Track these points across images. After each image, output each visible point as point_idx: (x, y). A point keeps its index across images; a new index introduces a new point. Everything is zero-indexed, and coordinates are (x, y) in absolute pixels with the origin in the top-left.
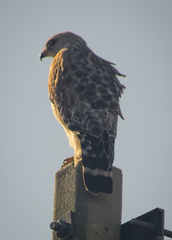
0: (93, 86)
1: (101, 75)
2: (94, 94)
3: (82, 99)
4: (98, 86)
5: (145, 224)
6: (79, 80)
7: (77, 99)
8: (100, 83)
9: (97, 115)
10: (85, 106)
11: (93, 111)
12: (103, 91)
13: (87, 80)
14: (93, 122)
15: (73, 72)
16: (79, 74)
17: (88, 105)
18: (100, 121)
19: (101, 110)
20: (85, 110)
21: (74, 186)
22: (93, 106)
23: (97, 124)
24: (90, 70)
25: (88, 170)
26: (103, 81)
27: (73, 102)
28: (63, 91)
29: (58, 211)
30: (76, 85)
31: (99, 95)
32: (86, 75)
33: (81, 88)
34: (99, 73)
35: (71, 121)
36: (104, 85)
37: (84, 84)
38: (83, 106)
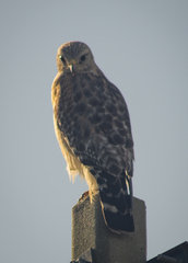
0: (109, 118)
1: (117, 105)
2: (111, 127)
4: (115, 118)
6: (94, 109)
7: (93, 131)
8: (116, 115)
9: (115, 152)
10: (102, 140)
11: (110, 146)
12: (120, 125)
13: (103, 111)
14: (110, 159)
15: (88, 99)
16: (94, 103)
17: (105, 139)
18: (119, 159)
19: (118, 146)
20: (102, 145)
21: (93, 221)
22: (110, 141)
23: (116, 161)
24: (106, 98)
25: (108, 206)
26: (119, 112)
30: (91, 115)
31: (116, 128)
32: (102, 104)
33: (96, 119)
34: (114, 102)
36: (120, 117)
37: (100, 114)
38: (99, 140)
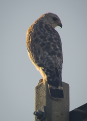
0: (49, 43)
1: (53, 37)
2: (50, 47)
3: (44, 50)
4: (52, 43)
5: (82, 111)
6: (42, 40)
7: (41, 50)
8: (53, 42)
9: (52, 59)
10: (46, 54)
11: (49, 56)
12: (54, 46)
13: (46, 40)
14: (50, 63)
15: (39, 36)
16: (42, 37)
17: (47, 53)
18: (53, 62)
19: (53, 56)
20: (46, 56)
21: (45, 93)
22: (50, 54)
23: (52, 63)
24: (47, 34)
25: (51, 86)
26: (54, 41)
27: (39, 52)
28: (34, 46)
29: (37, 106)
30: (40, 43)
31: (52, 48)
32: (45, 37)
33: (43, 45)
34: (51, 36)
35: (39, 62)
36: (55, 43)
37: (45, 42)
38: (44, 54)
